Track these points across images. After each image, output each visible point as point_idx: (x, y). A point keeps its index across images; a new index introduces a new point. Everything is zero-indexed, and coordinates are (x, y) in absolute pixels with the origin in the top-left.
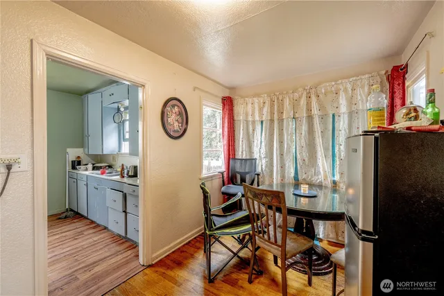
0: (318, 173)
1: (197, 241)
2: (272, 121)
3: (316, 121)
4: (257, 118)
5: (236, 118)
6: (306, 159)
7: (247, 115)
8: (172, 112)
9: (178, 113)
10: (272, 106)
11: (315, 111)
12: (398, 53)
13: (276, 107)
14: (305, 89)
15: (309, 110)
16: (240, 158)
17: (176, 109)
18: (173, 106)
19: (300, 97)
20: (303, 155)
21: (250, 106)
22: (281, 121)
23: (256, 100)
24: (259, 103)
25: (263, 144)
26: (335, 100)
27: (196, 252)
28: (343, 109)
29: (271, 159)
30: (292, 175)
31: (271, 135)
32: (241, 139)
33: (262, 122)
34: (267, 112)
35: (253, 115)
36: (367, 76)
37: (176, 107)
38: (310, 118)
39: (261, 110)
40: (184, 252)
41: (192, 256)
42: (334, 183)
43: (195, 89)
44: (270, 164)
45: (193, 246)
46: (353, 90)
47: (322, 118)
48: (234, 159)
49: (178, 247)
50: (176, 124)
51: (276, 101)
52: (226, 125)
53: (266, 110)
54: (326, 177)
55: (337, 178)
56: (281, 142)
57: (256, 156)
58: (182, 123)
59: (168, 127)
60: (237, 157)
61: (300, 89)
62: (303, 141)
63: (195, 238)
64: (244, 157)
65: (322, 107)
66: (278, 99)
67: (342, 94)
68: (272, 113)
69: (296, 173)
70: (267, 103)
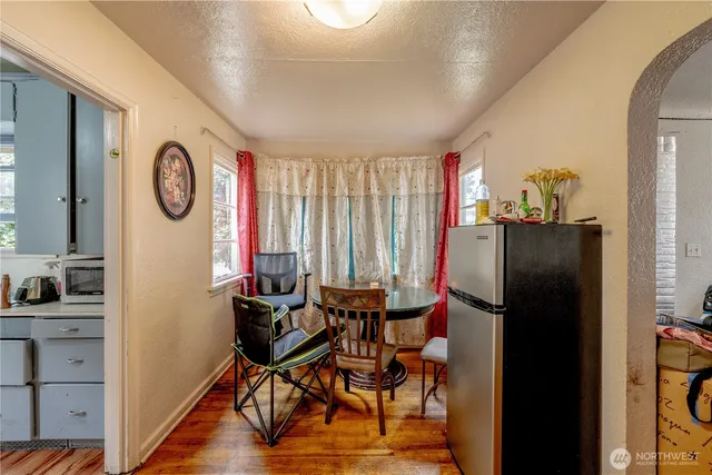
0: (376, 268)
1: (212, 400)
2: (319, 198)
3: (376, 202)
4: (296, 191)
5: (259, 188)
6: (364, 252)
7: (279, 185)
8: (171, 168)
9: (179, 172)
10: (319, 176)
11: (374, 190)
12: (449, 140)
13: (325, 178)
14: (362, 160)
15: (368, 188)
16: (270, 252)
17: (177, 165)
18: (173, 157)
19: (357, 170)
20: (360, 245)
21: (284, 173)
22: (332, 199)
23: (295, 164)
24: (299, 169)
25: (307, 231)
26: (395, 180)
27: (220, 415)
28: (404, 192)
29: (318, 252)
30: (347, 273)
31: (318, 218)
32: (270, 223)
33: (304, 199)
34: (313, 185)
35: (290, 186)
36: (426, 157)
37: (177, 161)
38: (368, 198)
39: (302, 180)
40: (196, 423)
41: (216, 424)
42: (395, 278)
43: (204, 130)
44: (317, 261)
45: (208, 408)
46: (413, 170)
47: (383, 199)
48: (258, 254)
49: (180, 419)
50: (177, 192)
51: (325, 169)
52: (245, 198)
53: (311, 180)
54: (386, 271)
55: (397, 272)
56: (332, 229)
57: (294, 248)
58: (185, 191)
59: (166, 197)
60: (262, 251)
61: (357, 160)
62: (360, 227)
63: (205, 397)
64: (276, 251)
65: (381, 186)
66: (328, 167)
67: (402, 173)
68: (320, 187)
69: (352, 270)
70: (313, 172)
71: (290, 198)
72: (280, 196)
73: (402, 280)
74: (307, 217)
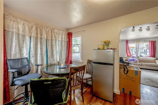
0: (54, 60)
4: (27, 33)
10: (37, 30)
13: (39, 31)
15: (51, 37)
19: (49, 31)
28: (60, 39)
33: (31, 37)
34: (34, 33)
35: (24, 31)
42: (58, 62)
51: (39, 28)
53: (34, 31)
56: (41, 49)
69: (47, 61)
70: (34, 28)
71: (24, 36)
72: (18, 34)
73: (60, 63)
74: (32, 43)
